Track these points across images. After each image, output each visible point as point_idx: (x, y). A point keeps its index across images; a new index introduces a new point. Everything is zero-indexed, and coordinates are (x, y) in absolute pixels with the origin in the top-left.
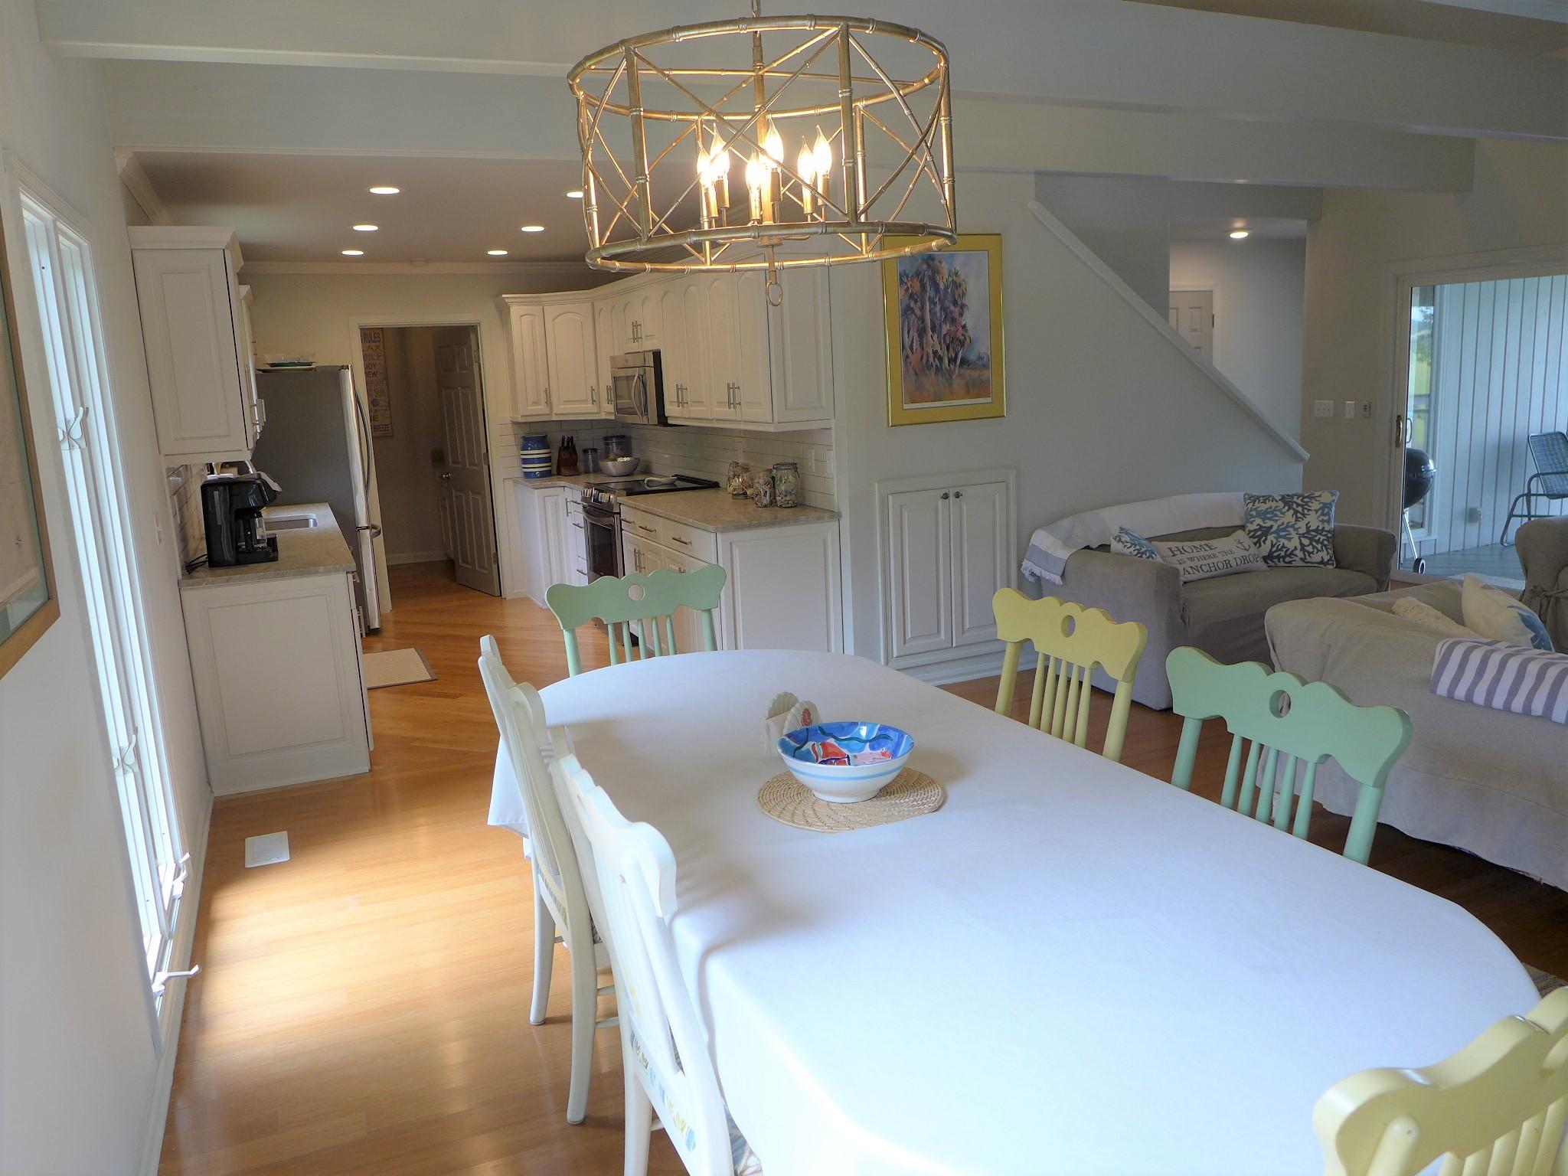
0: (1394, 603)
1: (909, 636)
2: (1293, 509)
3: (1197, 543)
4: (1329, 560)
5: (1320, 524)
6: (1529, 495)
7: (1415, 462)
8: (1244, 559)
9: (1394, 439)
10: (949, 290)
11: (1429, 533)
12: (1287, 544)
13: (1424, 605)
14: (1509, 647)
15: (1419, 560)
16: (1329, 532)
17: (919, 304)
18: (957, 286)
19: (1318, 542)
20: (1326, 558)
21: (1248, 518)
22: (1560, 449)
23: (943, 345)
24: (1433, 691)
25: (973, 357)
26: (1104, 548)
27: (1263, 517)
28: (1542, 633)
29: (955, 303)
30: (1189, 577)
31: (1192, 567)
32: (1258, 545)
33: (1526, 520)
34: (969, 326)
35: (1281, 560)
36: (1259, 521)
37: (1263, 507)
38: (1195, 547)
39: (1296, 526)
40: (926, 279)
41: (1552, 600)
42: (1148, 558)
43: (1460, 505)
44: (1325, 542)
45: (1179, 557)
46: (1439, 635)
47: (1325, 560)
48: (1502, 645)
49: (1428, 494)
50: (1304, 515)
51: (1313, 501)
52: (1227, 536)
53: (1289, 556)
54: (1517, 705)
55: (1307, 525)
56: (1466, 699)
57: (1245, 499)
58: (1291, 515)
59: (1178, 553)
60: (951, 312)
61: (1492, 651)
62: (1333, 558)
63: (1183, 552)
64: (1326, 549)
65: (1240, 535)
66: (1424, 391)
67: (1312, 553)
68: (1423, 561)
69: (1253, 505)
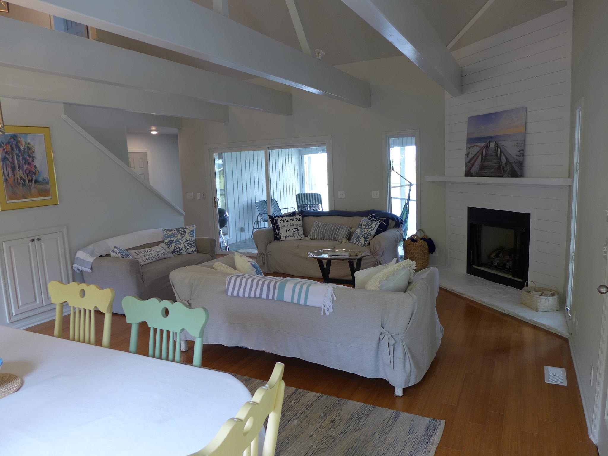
0: (214, 264)
1: (20, 304)
2: (181, 233)
3: (146, 249)
4: (195, 251)
5: (190, 238)
6: (258, 221)
7: (222, 212)
8: (165, 253)
9: (214, 205)
10: (26, 150)
11: (230, 237)
12: (180, 246)
13: (223, 264)
14: (248, 276)
15: (227, 246)
16: (194, 240)
17: (11, 156)
18: (30, 149)
19: (190, 244)
20: (194, 250)
21: (165, 237)
22: (265, 206)
23: (25, 174)
24: (227, 294)
25: (40, 179)
26: (108, 255)
27: (170, 237)
28: (258, 269)
29: (29, 156)
30: (144, 263)
31: (145, 259)
32: (169, 248)
33: (258, 229)
34: (37, 166)
35: (178, 252)
36: (169, 239)
37: (170, 233)
38: (145, 251)
39: (182, 239)
40: (13, 145)
41: (266, 256)
42: (126, 257)
43: (238, 226)
44: (193, 244)
45: (139, 255)
46: (227, 274)
47: (193, 251)
48: (246, 275)
49: (228, 222)
50: (184, 235)
51: (187, 230)
52: (157, 246)
53: (181, 250)
54: (252, 295)
55: (186, 238)
56: (237, 295)
57: (163, 231)
58: (180, 236)
59: (139, 254)
60: (28, 160)
61: (243, 278)
62: (196, 250)
63: (141, 253)
64: (193, 246)
65: (162, 244)
66: (223, 188)
67: (189, 248)
68: (228, 247)
69: (166, 233)
